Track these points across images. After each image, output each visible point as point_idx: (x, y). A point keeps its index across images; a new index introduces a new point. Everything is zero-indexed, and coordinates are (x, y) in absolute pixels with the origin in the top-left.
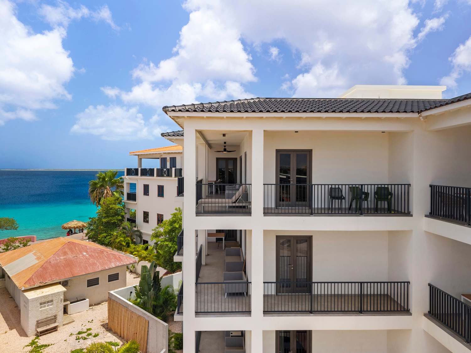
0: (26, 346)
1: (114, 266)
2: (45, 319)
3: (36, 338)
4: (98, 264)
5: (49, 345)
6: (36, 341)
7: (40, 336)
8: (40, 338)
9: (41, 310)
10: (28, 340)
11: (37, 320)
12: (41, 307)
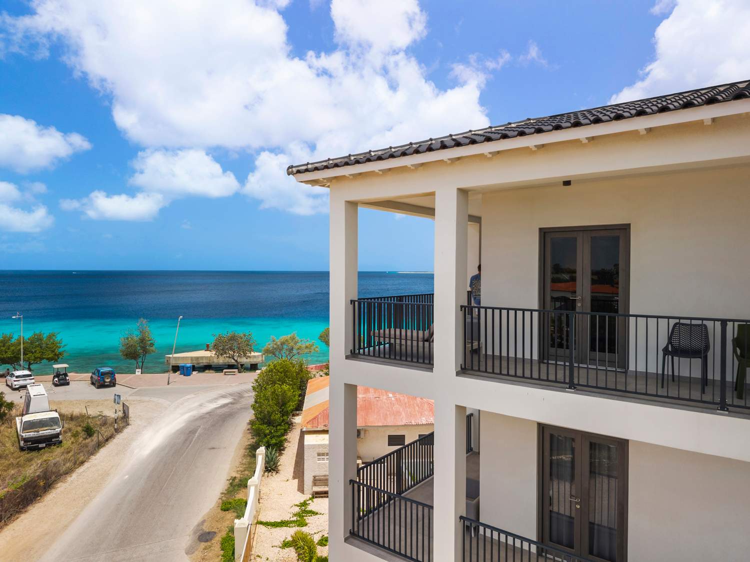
0: (295, 505)
1: (424, 422)
2: (323, 476)
3: (310, 499)
4: (403, 413)
5: (317, 514)
6: (308, 502)
7: (316, 497)
8: (315, 500)
9: (319, 463)
10: (301, 498)
11: (314, 475)
12: (319, 459)
